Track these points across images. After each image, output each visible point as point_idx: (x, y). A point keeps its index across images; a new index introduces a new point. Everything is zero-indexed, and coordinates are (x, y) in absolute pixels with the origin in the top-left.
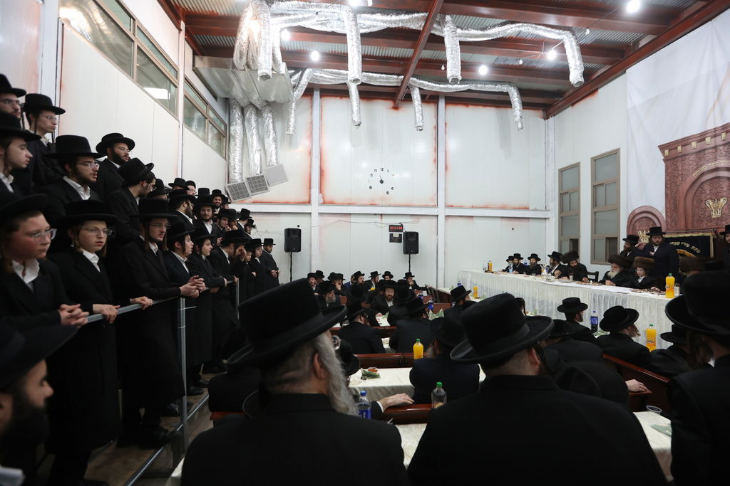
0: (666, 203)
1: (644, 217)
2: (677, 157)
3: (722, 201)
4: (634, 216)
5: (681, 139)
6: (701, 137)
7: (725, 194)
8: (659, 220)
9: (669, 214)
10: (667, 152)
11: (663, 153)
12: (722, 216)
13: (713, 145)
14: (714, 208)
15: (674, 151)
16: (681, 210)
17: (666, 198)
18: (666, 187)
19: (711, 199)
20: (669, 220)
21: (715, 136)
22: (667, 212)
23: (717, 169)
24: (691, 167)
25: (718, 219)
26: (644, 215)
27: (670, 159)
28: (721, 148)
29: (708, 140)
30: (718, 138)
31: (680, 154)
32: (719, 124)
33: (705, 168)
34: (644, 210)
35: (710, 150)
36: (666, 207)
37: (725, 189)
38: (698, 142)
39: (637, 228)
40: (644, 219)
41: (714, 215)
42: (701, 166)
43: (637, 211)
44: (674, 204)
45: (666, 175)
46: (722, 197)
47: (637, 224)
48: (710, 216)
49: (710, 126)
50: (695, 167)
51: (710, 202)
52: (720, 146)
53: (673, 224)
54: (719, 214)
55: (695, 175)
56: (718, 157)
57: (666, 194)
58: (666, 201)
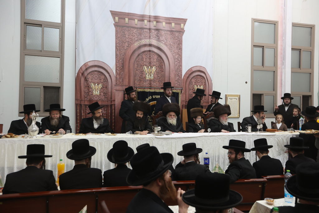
0: (116, 62)
1: (96, 71)
2: (125, 27)
3: (154, 69)
4: (86, 69)
5: (128, 13)
6: (142, 18)
7: (155, 64)
8: (110, 76)
9: (118, 71)
10: (117, 18)
11: (114, 19)
12: (154, 79)
13: (148, 27)
14: (148, 73)
15: (122, 20)
16: (126, 70)
17: (116, 57)
18: (116, 48)
19: (146, 65)
20: (118, 77)
21: (150, 21)
22: (116, 70)
23: (150, 45)
24: (134, 37)
25: (150, 80)
26: (96, 69)
27: (120, 26)
28: (153, 31)
29: (146, 21)
30: (151, 23)
31: (127, 25)
32: (153, 14)
33: (144, 42)
34: (96, 64)
35: (147, 30)
36: (116, 65)
37: (155, 60)
38: (138, 21)
39: (90, 80)
40: (96, 73)
41: (148, 77)
42: (141, 39)
43: (90, 64)
44: (122, 64)
45: (116, 38)
46: (154, 65)
47: (89, 76)
48: (145, 78)
49: (147, 13)
50: (136, 39)
51: (146, 67)
52: (153, 29)
53: (121, 81)
54: (152, 77)
55: (136, 45)
56: (152, 37)
57: (116, 55)
58: (116, 60)
